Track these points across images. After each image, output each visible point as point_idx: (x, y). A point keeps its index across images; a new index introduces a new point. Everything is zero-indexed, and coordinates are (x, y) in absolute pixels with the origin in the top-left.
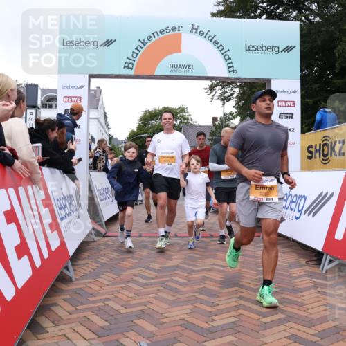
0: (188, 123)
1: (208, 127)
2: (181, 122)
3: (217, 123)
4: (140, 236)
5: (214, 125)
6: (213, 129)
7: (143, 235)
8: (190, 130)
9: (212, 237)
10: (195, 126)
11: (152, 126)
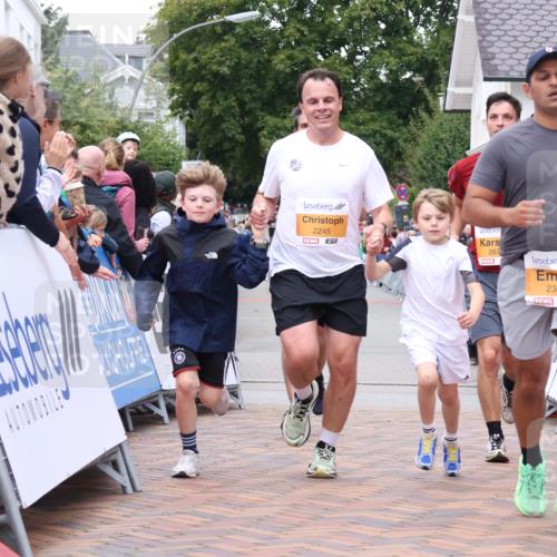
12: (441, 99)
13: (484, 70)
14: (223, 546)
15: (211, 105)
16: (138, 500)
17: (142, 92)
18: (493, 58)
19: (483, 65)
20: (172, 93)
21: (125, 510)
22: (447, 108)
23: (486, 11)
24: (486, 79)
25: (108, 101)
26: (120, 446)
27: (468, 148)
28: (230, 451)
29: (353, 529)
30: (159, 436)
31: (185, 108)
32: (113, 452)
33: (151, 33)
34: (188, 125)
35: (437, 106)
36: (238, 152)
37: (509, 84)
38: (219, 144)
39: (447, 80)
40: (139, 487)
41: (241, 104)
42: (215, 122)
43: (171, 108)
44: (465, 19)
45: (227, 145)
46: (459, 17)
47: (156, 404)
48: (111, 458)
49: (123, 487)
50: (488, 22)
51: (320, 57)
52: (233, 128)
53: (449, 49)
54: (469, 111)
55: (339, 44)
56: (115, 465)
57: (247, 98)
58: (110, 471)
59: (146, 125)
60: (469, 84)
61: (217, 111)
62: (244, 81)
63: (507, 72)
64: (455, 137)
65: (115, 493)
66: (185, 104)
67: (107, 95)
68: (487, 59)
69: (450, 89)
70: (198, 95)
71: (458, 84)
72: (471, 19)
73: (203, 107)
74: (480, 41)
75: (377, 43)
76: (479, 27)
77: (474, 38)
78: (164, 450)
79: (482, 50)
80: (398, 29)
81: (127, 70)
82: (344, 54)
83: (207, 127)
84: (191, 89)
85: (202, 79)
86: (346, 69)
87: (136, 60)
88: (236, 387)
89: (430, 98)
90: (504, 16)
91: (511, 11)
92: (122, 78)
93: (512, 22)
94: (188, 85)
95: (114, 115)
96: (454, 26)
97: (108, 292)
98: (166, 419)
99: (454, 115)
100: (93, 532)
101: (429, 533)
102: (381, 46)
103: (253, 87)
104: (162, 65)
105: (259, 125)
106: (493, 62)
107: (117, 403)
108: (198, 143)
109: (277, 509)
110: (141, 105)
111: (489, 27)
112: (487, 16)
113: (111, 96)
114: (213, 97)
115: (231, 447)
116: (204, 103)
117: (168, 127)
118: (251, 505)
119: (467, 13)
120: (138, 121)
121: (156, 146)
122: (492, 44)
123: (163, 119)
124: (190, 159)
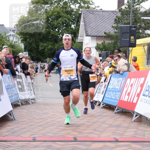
0: (88, 7)
1: (112, 12)
2: (80, 7)
3: (123, 7)
4: (34, 140)
5: (120, 10)
6: (119, 15)
7: (37, 139)
8: (91, 16)
9: (117, 141)
10: (97, 11)
11: (46, 11)
12: (77, 40)
13: (86, 34)
14: (34, 131)
15: (30, 40)
16: (15, 122)
17: (15, 38)
18: (88, 32)
19: (86, 33)
20: (21, 38)
21: (12, 124)
22: (78, 42)
23: (86, 22)
24: (86, 36)
25: (8, 39)
26: (12, 111)
27: (82, 50)
28: (34, 112)
29: (60, 127)
30: (19, 108)
31: (24, 41)
32: (10, 112)
33: (17, 25)
34: (24, 44)
35: (76, 41)
36: (35, 50)
37: (91, 37)
38: (31, 48)
39: (78, 36)
40: (15, 119)
41: (36, 40)
42: (30, 44)
43: (21, 41)
44: (82, 23)
45: (33, 49)
46: (81, 23)
47: (19, 102)
48: (10, 113)
49: (12, 119)
50: (87, 24)
51: (52, 30)
52: (34, 45)
53: (78, 30)
54: (82, 42)
55: (56, 28)
56: (10, 114)
57: (37, 39)
58: (9, 116)
59: (16, 44)
60: (83, 37)
61: (31, 41)
62: (36, 35)
63: (90, 34)
64: (80, 48)
65: (10, 120)
66: (24, 40)
67: (7, 38)
68: (86, 32)
69: (79, 38)
70: (27, 38)
71: (80, 37)
72: (83, 23)
73: (28, 41)
74: (85, 28)
75: (64, 28)
76: (85, 25)
77: (84, 27)
78: (20, 111)
79: (85, 30)
80: (68, 26)
81: (12, 33)
82: (57, 30)
83: (29, 45)
84: (25, 37)
85: (28, 35)
86: (57, 33)
87: (13, 31)
88: (35, 98)
89: (75, 40)
90: (90, 23)
91: (91, 22)
92: (11, 35)
93: (91, 24)
94: (25, 36)
95: (9, 42)
96: (79, 25)
97: (9, 79)
98: (21, 105)
99: (79, 43)
100: (6, 128)
101: (75, 128)
102: (65, 29)
103: (38, 37)
104: (19, 32)
105: (39, 44)
106: (87, 32)
107: (11, 102)
108: (27, 48)
109: (44, 123)
110: (15, 40)
111: (87, 25)
112: (86, 23)
113: (9, 38)
114: (30, 39)
115: (34, 111)
116: (28, 40)
117: (21, 45)
118: (39, 122)
119: (82, 22)
120: (14, 44)
121: (18, 49)
122: (87, 29)
123: (19, 43)
124: (25, 51)
